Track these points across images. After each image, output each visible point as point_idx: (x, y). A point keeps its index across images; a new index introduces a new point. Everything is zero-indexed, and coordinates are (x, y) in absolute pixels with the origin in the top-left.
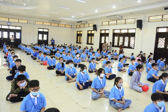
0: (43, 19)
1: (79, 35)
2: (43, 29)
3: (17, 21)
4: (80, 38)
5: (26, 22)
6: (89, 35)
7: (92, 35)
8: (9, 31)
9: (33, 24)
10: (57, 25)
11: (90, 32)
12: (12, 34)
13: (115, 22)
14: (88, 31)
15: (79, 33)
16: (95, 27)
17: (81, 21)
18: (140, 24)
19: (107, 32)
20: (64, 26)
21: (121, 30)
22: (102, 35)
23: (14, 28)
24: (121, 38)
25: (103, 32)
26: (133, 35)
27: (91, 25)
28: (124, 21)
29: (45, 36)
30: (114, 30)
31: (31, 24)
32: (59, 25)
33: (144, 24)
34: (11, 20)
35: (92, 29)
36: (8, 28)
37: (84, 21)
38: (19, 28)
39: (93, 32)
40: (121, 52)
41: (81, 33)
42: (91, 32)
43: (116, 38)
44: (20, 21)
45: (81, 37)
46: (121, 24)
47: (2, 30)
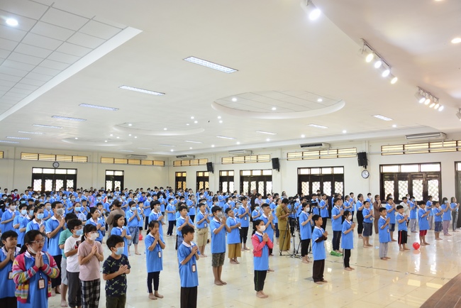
0: (113, 155)
1: (180, 179)
2: (114, 171)
3: (69, 159)
4: (182, 184)
5: (84, 160)
6: (199, 179)
7: (206, 179)
8: (54, 177)
9: (98, 163)
10: (138, 162)
11: (201, 174)
12: (59, 183)
13: (242, 159)
14: (198, 172)
15: (179, 175)
16: (210, 167)
17: (186, 156)
18: (276, 164)
19: (231, 174)
20: (151, 163)
21: (252, 170)
22: (222, 179)
23: (63, 172)
24: (253, 183)
25: (224, 174)
26: (269, 178)
27: (204, 162)
28: (254, 158)
29: (118, 184)
30: (241, 171)
31: (93, 163)
32: (143, 162)
33: (281, 163)
34: (59, 159)
35: (205, 168)
36: (53, 173)
37: (190, 155)
39: (207, 174)
41: (184, 175)
42: (204, 174)
43: (246, 184)
44: (75, 159)
45: (184, 182)
46: (251, 162)
47: (43, 177)
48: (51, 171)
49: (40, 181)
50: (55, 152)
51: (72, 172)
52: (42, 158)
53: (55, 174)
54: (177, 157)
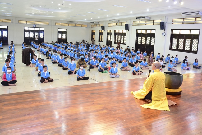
0: (62, 22)
1: (93, 34)
2: (62, 29)
3: (41, 23)
4: (94, 36)
5: (48, 24)
6: (100, 34)
7: (102, 34)
8: (34, 31)
9: (54, 25)
10: (74, 25)
11: (100, 32)
12: (37, 34)
13: (115, 24)
14: (99, 30)
15: (93, 32)
16: (103, 28)
17: (93, 22)
18: (127, 27)
19: (111, 31)
20: (81, 26)
21: (119, 30)
22: (108, 34)
23: (38, 29)
24: (120, 37)
25: (109, 31)
26: (125, 34)
28: (120, 24)
29: (64, 35)
30: (115, 30)
31: (51, 25)
32: (76, 25)
33: (130, 27)
34: (36, 23)
36: (34, 29)
37: (95, 22)
38: (43, 29)
39: (102, 32)
40: (119, 47)
41: (95, 31)
43: (117, 37)
44: (43, 23)
46: (119, 26)
47: (29, 31)
48: (33, 29)
49: (28, 33)
50: (34, 20)
51: (42, 29)
52: (28, 23)
53: (34, 30)
54: (91, 23)
